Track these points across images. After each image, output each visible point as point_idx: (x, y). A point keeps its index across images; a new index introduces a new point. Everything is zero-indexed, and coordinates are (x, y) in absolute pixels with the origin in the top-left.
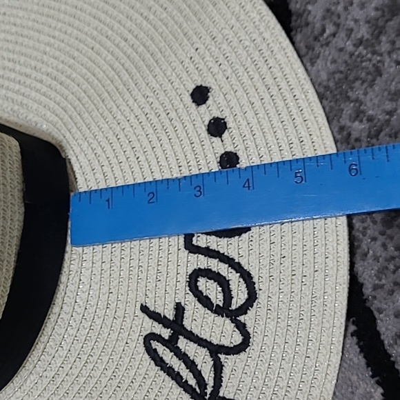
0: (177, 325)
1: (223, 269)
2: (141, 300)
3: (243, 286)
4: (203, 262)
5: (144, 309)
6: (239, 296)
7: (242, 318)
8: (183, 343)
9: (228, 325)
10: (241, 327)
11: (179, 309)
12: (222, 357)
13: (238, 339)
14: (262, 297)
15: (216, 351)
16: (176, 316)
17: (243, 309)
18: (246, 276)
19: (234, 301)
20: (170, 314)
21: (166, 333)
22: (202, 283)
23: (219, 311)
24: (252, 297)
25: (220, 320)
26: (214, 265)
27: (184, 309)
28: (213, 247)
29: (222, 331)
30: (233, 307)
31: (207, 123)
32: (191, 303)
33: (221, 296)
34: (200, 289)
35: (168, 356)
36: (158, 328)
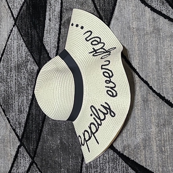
0: (95, 51)
1: (94, 39)
2: (88, 52)
4: (91, 41)
5: (89, 53)
6: (99, 40)
8: (97, 51)
9: (101, 44)
10: (102, 43)
11: (93, 49)
12: (103, 48)
15: (102, 48)
17: (100, 41)
18: (97, 37)
20: (93, 50)
21: (95, 53)
22: (93, 43)
23: (98, 44)
24: (100, 39)
25: (99, 45)
26: (92, 40)
29: (101, 45)
32: (94, 47)
33: (97, 42)
35: (97, 54)
36: (93, 53)
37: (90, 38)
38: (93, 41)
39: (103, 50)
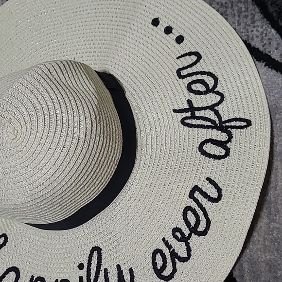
0: (192, 109)
1: (199, 77)
2: (172, 108)
3: (210, 78)
4: (190, 79)
5: (175, 111)
6: (210, 82)
7: (216, 90)
8: (197, 114)
9: (213, 95)
10: (218, 93)
11: (189, 102)
12: (216, 108)
13: (219, 98)
14: (220, 78)
15: (212, 108)
16: (189, 106)
17: (215, 86)
18: (209, 74)
19: (210, 86)
20: (186, 106)
21: (189, 114)
22: (194, 87)
23: (205, 93)
24: (216, 80)
25: (208, 95)
26: (195, 78)
27: (191, 101)
28: (191, 72)
29: (212, 99)
30: (211, 88)
32: (192, 97)
33: (204, 87)
34: (194, 89)
35: (194, 122)
36: (184, 115)
37: (190, 70)
39: (213, 116)
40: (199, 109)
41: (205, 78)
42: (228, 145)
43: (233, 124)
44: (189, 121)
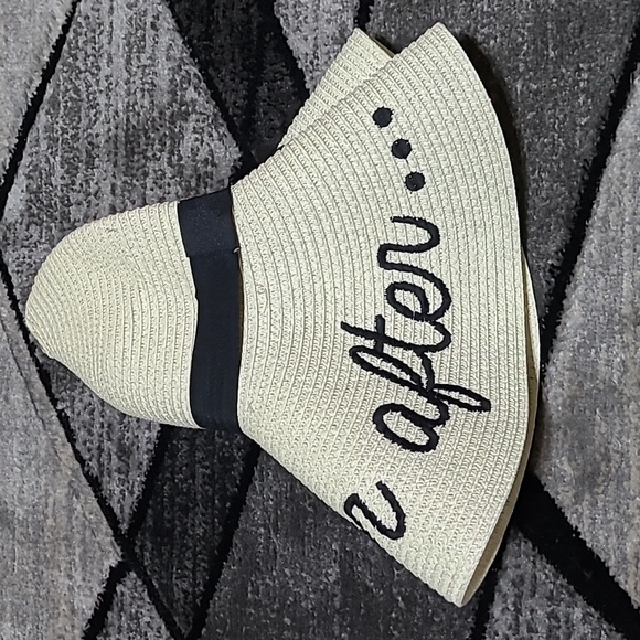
0: (379, 335)
1: (417, 280)
2: (341, 318)
3: (438, 294)
4: (398, 276)
5: (345, 326)
6: (435, 301)
7: (439, 320)
8: (387, 349)
9: (430, 328)
10: (441, 328)
11: (380, 320)
12: (429, 354)
13: (439, 338)
14: (455, 301)
15: (421, 350)
16: (377, 328)
17: (441, 312)
18: (439, 284)
19: (431, 307)
20: (371, 327)
21: (370, 344)
22: (399, 295)
23: (418, 317)
25: (420, 325)
26: (408, 277)
27: (384, 320)
28: (406, 262)
29: (424, 334)
30: (431, 312)
31: (390, 144)
32: (389, 312)
33: (418, 305)
34: (398, 300)
35: (376, 362)
36: (361, 341)
37: (404, 258)
38: (405, 286)
39: (417, 367)
40: (395, 343)
41: (428, 287)
42: (437, 429)
43: (455, 395)
44: (367, 357)
